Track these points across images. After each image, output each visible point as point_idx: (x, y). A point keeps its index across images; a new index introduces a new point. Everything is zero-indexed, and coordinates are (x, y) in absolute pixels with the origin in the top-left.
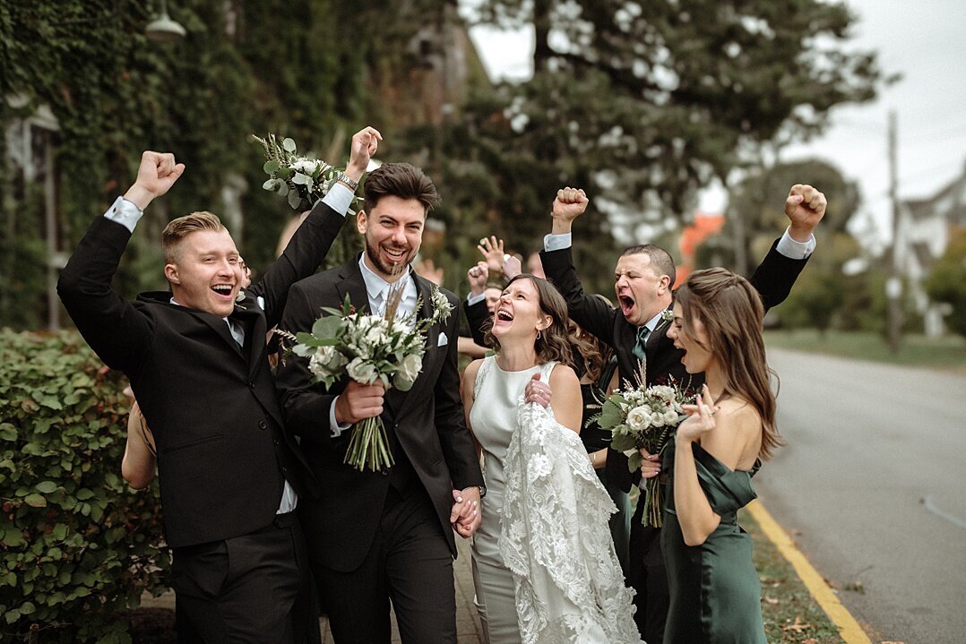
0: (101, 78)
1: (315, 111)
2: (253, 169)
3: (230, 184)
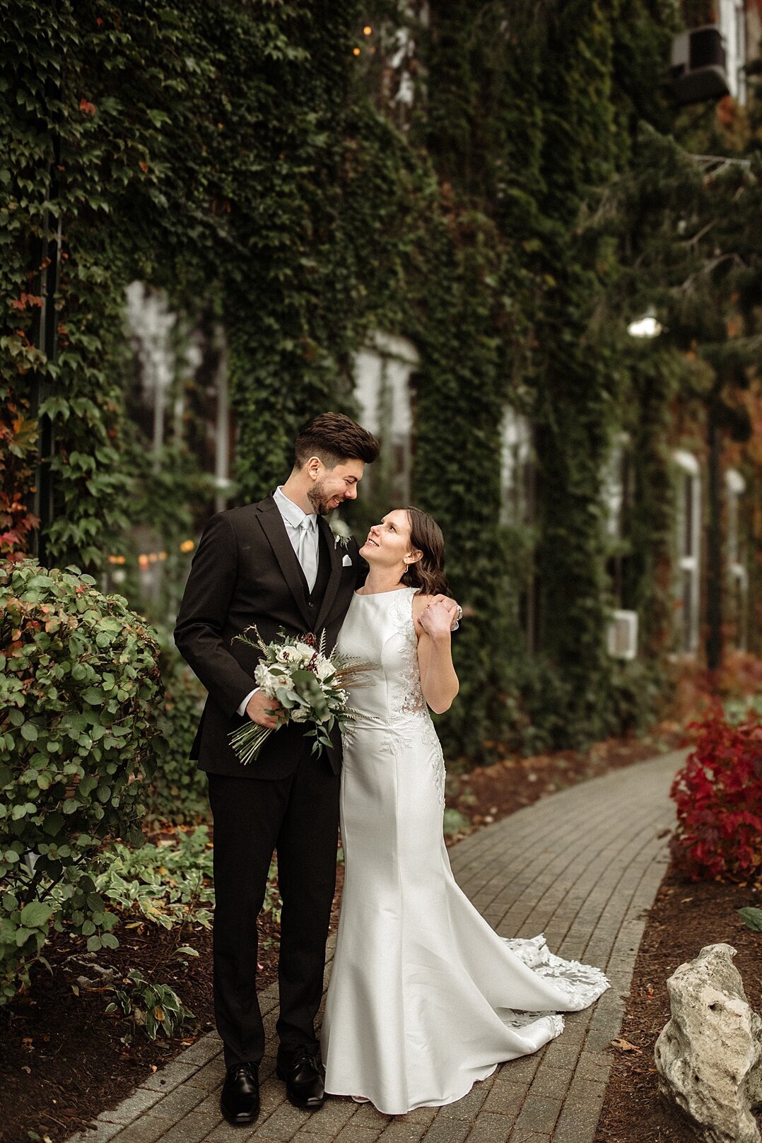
2: (426, 327)
3: (373, 347)
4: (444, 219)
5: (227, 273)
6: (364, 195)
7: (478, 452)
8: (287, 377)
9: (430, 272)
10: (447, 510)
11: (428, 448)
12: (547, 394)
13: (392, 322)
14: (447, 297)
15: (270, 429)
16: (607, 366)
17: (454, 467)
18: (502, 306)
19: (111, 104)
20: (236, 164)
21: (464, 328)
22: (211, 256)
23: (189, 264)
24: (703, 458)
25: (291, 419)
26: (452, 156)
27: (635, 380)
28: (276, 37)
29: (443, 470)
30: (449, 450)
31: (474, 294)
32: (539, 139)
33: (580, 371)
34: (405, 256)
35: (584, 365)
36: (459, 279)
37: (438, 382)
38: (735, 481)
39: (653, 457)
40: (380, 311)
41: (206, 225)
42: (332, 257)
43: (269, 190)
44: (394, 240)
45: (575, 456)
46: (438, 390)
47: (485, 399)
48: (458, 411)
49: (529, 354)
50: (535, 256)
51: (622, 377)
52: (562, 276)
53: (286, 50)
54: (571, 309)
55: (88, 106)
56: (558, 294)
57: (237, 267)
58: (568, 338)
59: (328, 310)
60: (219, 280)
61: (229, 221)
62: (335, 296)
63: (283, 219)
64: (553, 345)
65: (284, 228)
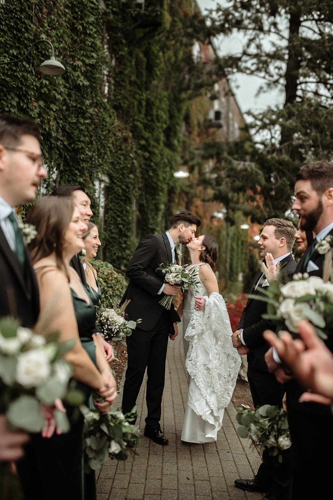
0: (18, 103)
1: (152, 143)
2: (113, 171)
3: (98, 178)
4: (119, 134)
5: (65, 156)
6: (99, 128)
7: (127, 214)
9: (115, 152)
10: (117, 234)
11: (112, 212)
12: (144, 193)
13: (106, 170)
14: (120, 161)
16: (161, 183)
18: (133, 163)
19: (41, 103)
20: (69, 119)
21: (124, 171)
22: (61, 151)
23: (56, 153)
26: (121, 112)
27: (168, 187)
28: (80, 78)
29: (116, 220)
30: (118, 213)
31: (126, 159)
32: (144, 103)
33: (155, 186)
34: (109, 147)
35: (156, 183)
37: (116, 190)
40: (102, 167)
41: (62, 141)
42: (91, 149)
43: (78, 128)
44: (106, 142)
45: (151, 214)
46: (115, 192)
47: (130, 196)
48: (121, 200)
49: (140, 180)
50: (143, 146)
51: (165, 187)
52: (150, 152)
53: (83, 82)
54: (152, 164)
55: (35, 104)
56: (149, 159)
57: (68, 154)
58: (151, 174)
59: (90, 167)
60: (62, 158)
61: (67, 139)
62: (92, 163)
63: (82, 139)
64: (146, 176)
65: (83, 142)
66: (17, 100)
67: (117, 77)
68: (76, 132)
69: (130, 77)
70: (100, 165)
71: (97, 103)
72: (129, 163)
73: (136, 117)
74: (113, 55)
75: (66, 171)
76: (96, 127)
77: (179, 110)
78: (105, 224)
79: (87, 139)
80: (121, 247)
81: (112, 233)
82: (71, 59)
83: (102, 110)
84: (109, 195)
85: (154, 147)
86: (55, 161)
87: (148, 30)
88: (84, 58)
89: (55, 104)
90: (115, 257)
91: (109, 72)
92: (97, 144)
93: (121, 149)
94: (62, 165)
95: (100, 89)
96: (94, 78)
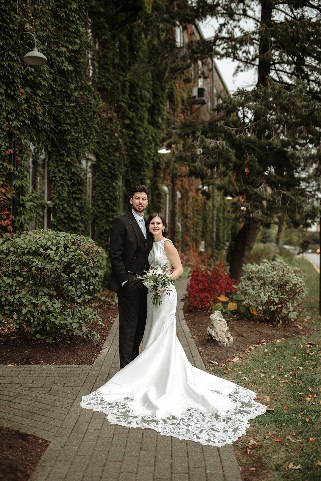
0: (6, 90)
1: (137, 121)
2: (99, 150)
3: (85, 157)
4: (104, 115)
5: (52, 138)
6: (85, 110)
7: (113, 190)
8: (67, 170)
9: (100, 132)
10: (104, 209)
11: (99, 189)
12: (129, 169)
13: (92, 149)
14: (105, 140)
15: (63, 185)
16: (146, 159)
17: (106, 195)
18: (119, 142)
19: (28, 89)
20: (55, 103)
21: (109, 150)
22: (49, 133)
23: (44, 135)
24: (170, 187)
25: (68, 182)
26: (105, 93)
27: (153, 163)
28: (65, 63)
29: (103, 196)
30: (105, 189)
31: (112, 138)
32: (128, 84)
33: (140, 162)
34: (94, 128)
35: (140, 160)
36: (108, 134)
37: (102, 168)
38: (179, 195)
39: (157, 188)
41: (48, 124)
42: (77, 130)
43: (64, 111)
44: (92, 123)
46: (102, 170)
47: (115, 173)
48: (108, 177)
49: (126, 157)
50: (128, 125)
51: (150, 163)
52: (134, 131)
53: (68, 67)
54: (137, 142)
55: (22, 91)
56: (134, 137)
57: (55, 136)
58: (136, 151)
59: (76, 147)
60: (49, 139)
61: (53, 122)
62: (78, 143)
63: (68, 121)
64: (132, 154)
65: (68, 124)
66: (5, 88)
67: (100, 61)
68: (62, 115)
69: (114, 60)
70: (87, 145)
71: (81, 87)
72: (114, 142)
73: (121, 98)
74: (97, 40)
75: (54, 151)
76: (82, 109)
77: (163, 89)
78: (93, 200)
79: (73, 121)
80: (108, 221)
81: (100, 208)
82: (55, 46)
83: (86, 93)
84: (96, 172)
85: (139, 125)
86: (43, 143)
87: (129, 14)
88: (68, 45)
89: (41, 89)
90: (103, 230)
91: (93, 56)
92: (82, 125)
93: (106, 129)
94: (49, 146)
95: (85, 72)
96: (79, 63)
